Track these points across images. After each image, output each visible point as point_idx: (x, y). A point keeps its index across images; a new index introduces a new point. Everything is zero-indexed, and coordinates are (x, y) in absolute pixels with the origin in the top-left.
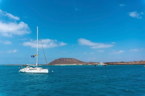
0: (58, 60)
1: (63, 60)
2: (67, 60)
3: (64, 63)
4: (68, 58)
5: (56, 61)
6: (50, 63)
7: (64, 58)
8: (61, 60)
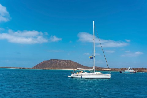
0: (48, 61)
1: (56, 62)
2: (61, 63)
3: (56, 67)
4: (62, 60)
5: (45, 63)
6: (36, 66)
7: (57, 60)
8: (52, 62)
